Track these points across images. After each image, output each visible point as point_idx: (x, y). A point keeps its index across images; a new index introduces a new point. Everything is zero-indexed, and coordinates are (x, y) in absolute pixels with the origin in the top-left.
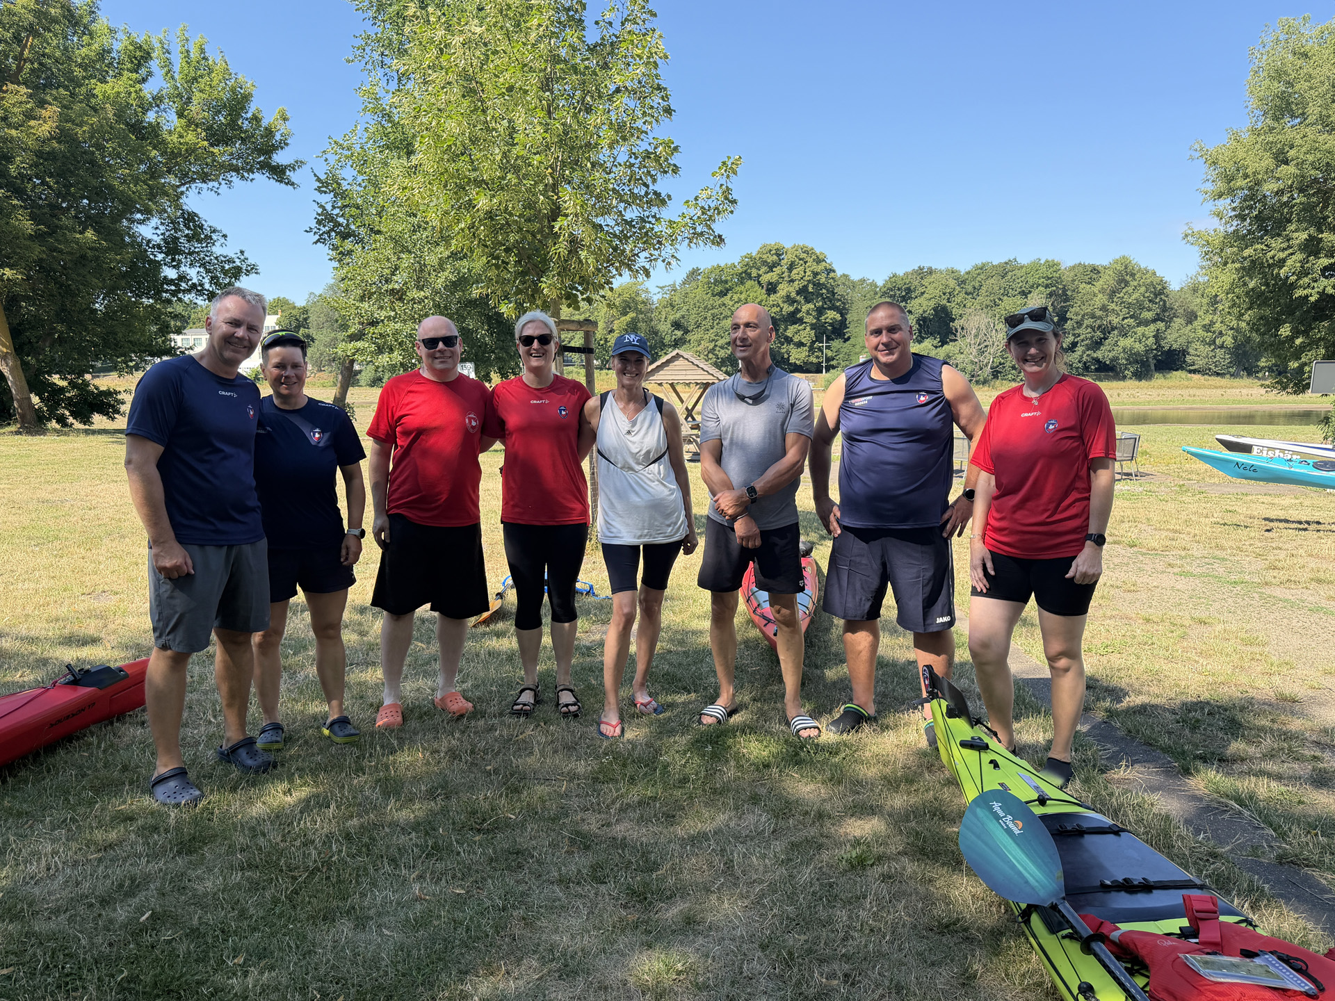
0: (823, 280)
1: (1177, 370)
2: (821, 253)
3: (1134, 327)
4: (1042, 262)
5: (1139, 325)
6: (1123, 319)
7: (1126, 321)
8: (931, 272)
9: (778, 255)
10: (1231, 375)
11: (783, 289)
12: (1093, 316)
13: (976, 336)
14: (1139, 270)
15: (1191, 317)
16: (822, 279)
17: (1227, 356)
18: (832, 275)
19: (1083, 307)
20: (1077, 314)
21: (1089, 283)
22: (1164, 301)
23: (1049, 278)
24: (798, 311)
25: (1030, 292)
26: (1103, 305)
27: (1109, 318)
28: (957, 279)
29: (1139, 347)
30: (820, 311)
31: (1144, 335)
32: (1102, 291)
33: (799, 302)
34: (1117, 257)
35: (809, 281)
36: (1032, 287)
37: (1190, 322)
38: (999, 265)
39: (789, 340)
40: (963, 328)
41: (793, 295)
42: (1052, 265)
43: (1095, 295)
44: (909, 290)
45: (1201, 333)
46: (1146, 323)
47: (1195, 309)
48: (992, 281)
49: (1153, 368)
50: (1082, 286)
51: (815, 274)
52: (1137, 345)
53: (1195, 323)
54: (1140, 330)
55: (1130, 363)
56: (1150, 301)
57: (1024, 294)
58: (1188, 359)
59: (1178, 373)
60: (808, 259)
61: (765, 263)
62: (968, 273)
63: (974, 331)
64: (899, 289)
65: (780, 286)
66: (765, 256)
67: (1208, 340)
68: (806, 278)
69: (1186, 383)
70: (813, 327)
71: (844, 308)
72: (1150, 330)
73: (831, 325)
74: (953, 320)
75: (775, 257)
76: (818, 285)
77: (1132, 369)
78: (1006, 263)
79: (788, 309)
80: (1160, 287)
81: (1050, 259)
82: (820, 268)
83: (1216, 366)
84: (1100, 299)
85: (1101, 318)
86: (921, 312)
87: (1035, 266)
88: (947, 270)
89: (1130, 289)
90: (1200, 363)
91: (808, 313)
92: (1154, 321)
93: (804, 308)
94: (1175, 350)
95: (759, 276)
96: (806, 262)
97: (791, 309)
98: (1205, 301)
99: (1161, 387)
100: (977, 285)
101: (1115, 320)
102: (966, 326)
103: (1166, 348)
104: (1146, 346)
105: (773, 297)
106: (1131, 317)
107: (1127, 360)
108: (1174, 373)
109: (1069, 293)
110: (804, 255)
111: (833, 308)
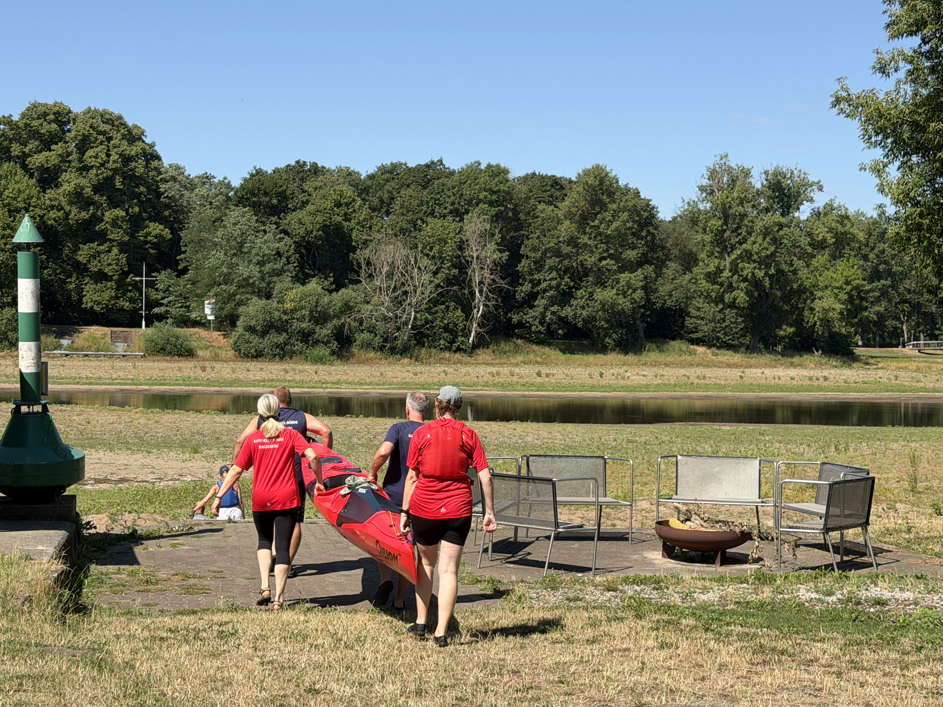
0: (140, 170)
1: (674, 339)
2: (136, 126)
3: (615, 272)
4: (483, 167)
5: (622, 270)
6: (600, 260)
7: (604, 263)
8: (316, 170)
9: (61, 124)
10: (748, 348)
11: (70, 181)
12: (558, 253)
13: (390, 275)
14: (618, 187)
15: (689, 261)
16: (139, 167)
17: (740, 320)
18: (155, 163)
19: (544, 239)
20: (534, 249)
21: (550, 203)
22: (653, 235)
23: (494, 193)
24: (96, 219)
25: (467, 212)
26: (572, 238)
27: (581, 258)
28: (356, 186)
29: (625, 304)
30: (136, 223)
31: (629, 285)
32: (570, 216)
33: (98, 206)
34: (589, 167)
35: (115, 171)
36: (469, 203)
37: (687, 268)
38: (419, 168)
39: (81, 269)
40: (369, 264)
41: (88, 191)
42: (498, 172)
43: (560, 222)
44: (283, 196)
45: (704, 284)
46: (630, 267)
47: (695, 249)
48: (409, 191)
49: (642, 334)
50: (541, 207)
51: (127, 159)
52: (621, 300)
53: (695, 270)
54: (624, 277)
55: (611, 327)
56: (634, 234)
57: (459, 214)
58: (689, 322)
59: (676, 344)
60: (113, 134)
61: (35, 134)
62: (371, 177)
63: (386, 269)
64: (266, 194)
65: (64, 176)
66: (35, 123)
67: (713, 295)
68: (110, 165)
69: (689, 358)
70: (124, 247)
71: (177, 220)
72: (636, 278)
73: (155, 246)
74: (354, 249)
75: (54, 126)
76: (131, 178)
77: (614, 336)
78: (427, 166)
79: (77, 215)
80: (646, 214)
81: (494, 163)
82: (134, 150)
83: (725, 334)
84: (566, 228)
85: (568, 256)
86: (302, 231)
87: (472, 173)
88: (340, 170)
89: (608, 216)
90: (705, 328)
91: (114, 223)
92: (640, 264)
93: (108, 215)
94: (669, 309)
95: (25, 156)
96: (110, 139)
97: (84, 215)
98: (708, 238)
99: (655, 364)
100: (386, 196)
101: (590, 260)
102: (373, 259)
103: (659, 305)
104: (633, 302)
105: (50, 193)
106: (611, 256)
107: (607, 322)
108: (672, 343)
109: (522, 216)
110: (107, 127)
111: (158, 218)
